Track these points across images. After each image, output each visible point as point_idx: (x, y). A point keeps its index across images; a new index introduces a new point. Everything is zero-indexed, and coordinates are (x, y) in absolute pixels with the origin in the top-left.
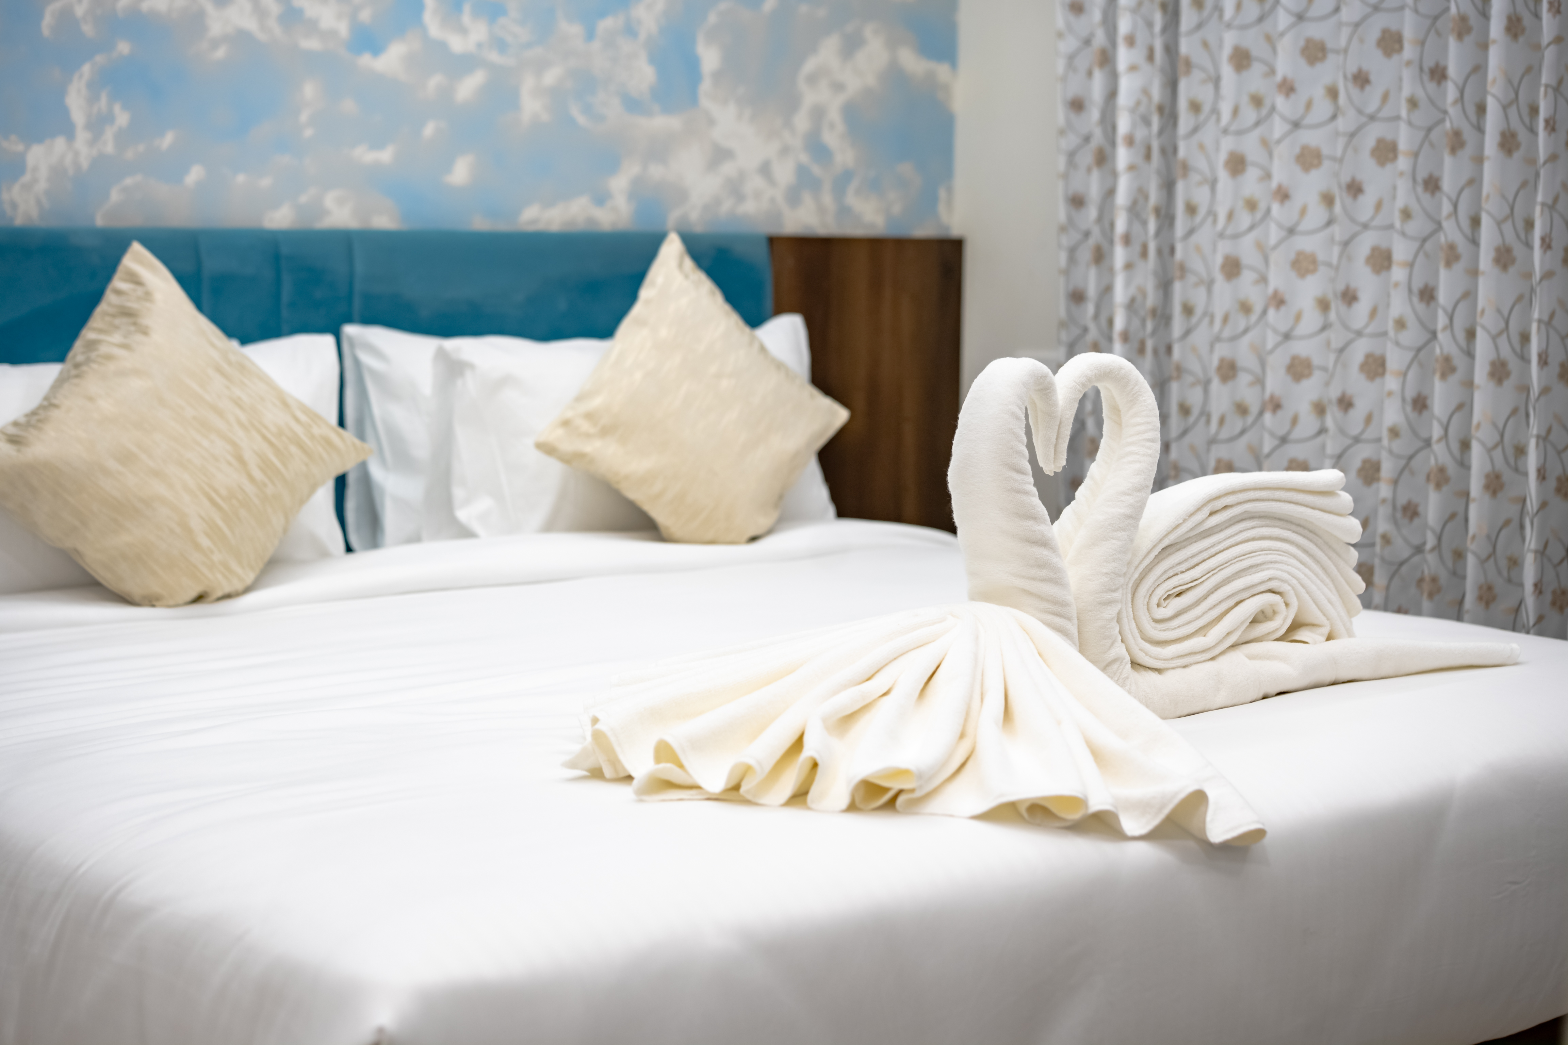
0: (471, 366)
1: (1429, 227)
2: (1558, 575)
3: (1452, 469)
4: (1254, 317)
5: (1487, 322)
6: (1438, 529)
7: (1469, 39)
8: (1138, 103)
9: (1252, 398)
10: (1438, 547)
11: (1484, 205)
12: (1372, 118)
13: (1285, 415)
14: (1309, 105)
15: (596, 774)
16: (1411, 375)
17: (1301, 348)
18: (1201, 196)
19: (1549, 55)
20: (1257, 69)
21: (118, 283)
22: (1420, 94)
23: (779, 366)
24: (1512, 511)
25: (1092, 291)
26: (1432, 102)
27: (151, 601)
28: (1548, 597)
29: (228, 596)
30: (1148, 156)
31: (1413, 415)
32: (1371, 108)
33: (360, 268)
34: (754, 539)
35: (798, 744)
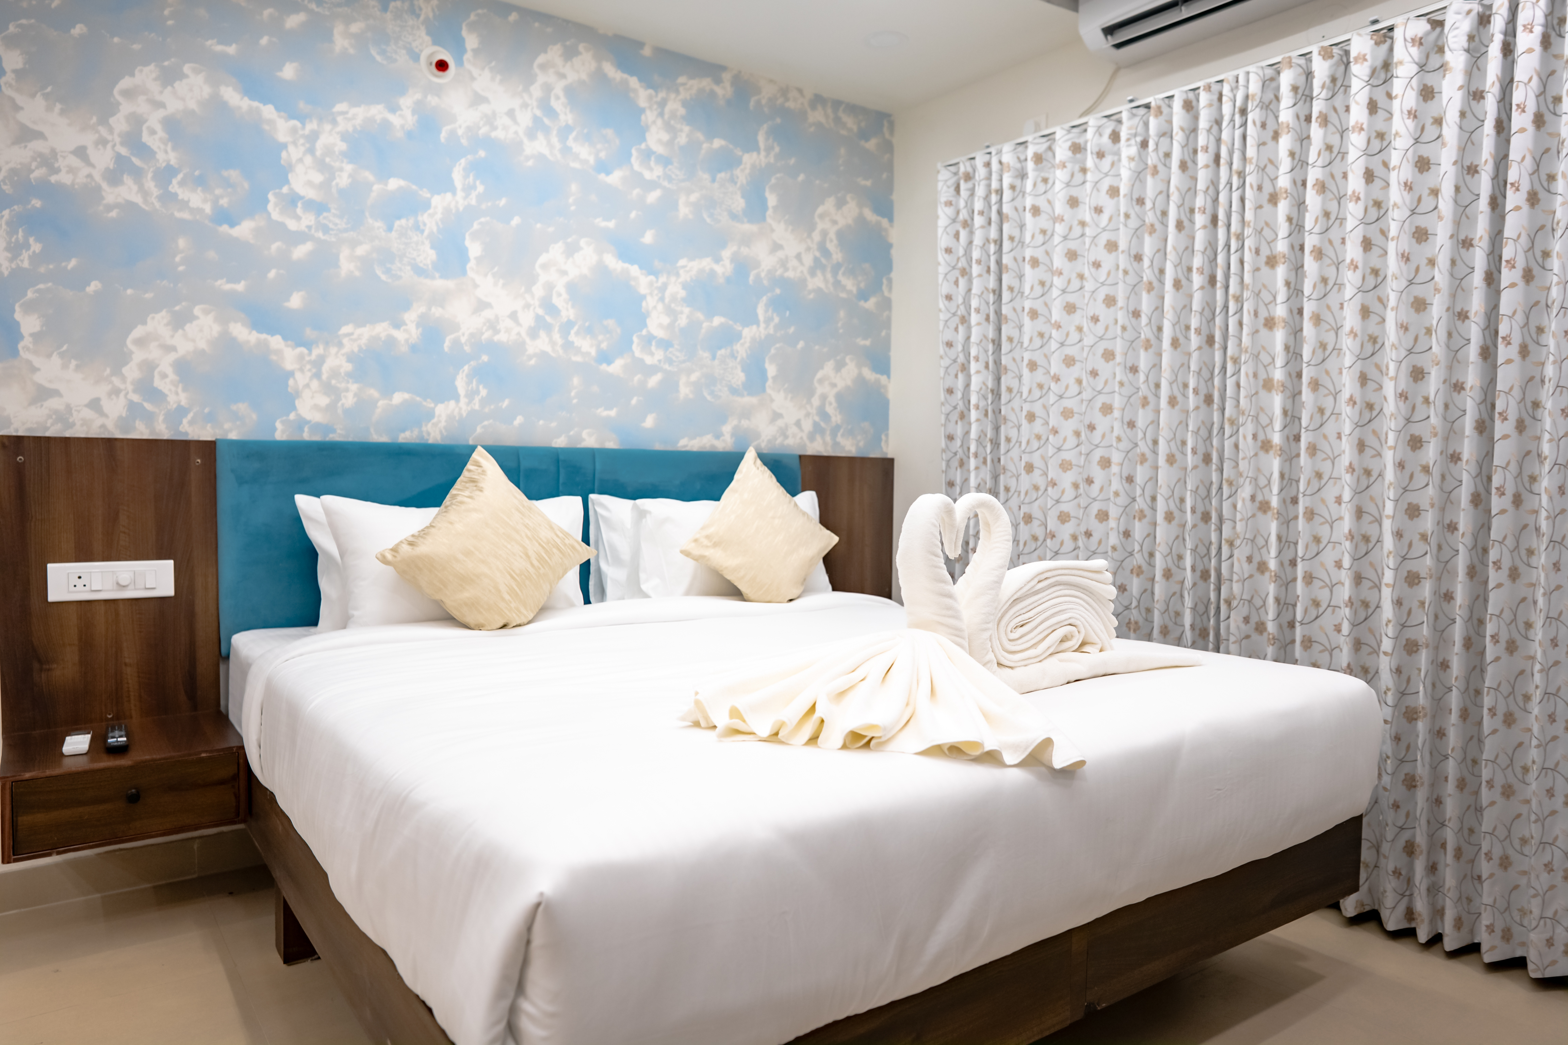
0: (650, 512)
1: (1130, 446)
2: (1202, 620)
3: (1145, 567)
4: (1040, 493)
5: (1163, 492)
6: (1138, 597)
7: (1151, 351)
8: (981, 389)
9: (1040, 532)
10: (1138, 606)
11: (1161, 433)
12: (1100, 392)
13: (1057, 541)
14: (1067, 387)
15: (697, 724)
16: (1122, 519)
17: (1064, 507)
18: (1013, 434)
19: (1195, 356)
20: (1040, 371)
21: (469, 466)
22: (1125, 379)
23: (804, 514)
24: (1177, 588)
25: (958, 481)
26: (1131, 384)
27: (479, 627)
28: (1197, 632)
29: (520, 625)
30: (986, 415)
31: (1123, 540)
32: (1099, 388)
33: (598, 466)
34: (791, 600)
35: (813, 709)
